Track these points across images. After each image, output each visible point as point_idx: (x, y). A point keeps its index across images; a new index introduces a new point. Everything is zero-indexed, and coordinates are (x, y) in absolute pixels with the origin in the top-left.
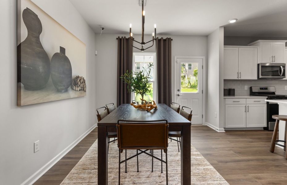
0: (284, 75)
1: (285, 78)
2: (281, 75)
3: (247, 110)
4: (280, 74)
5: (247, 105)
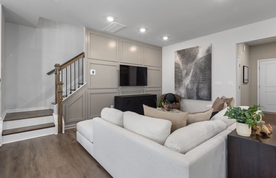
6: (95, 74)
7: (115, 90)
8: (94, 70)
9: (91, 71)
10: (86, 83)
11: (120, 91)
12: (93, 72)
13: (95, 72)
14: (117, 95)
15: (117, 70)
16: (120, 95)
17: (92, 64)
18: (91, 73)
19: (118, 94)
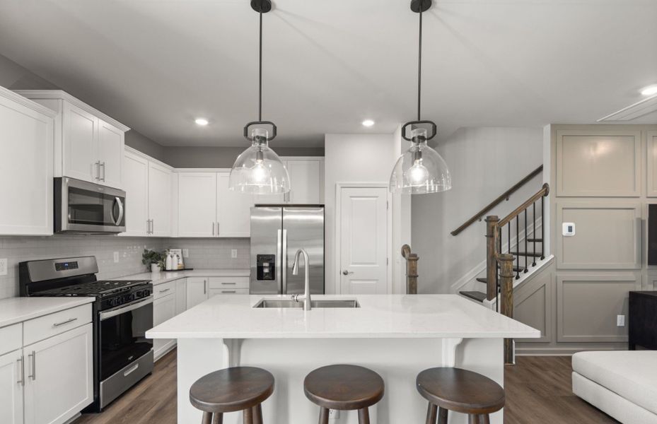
0: (123, 224)
1: (125, 231)
2: (118, 223)
3: (28, 372)
4: (116, 222)
5: (28, 351)
6: (573, 233)
7: (630, 276)
8: (572, 224)
9: (565, 226)
10: (552, 256)
11: (647, 276)
12: (570, 229)
13: (574, 229)
14: (638, 288)
15: (638, 219)
16: (644, 289)
17: (566, 209)
18: (565, 232)
19: (640, 286)
